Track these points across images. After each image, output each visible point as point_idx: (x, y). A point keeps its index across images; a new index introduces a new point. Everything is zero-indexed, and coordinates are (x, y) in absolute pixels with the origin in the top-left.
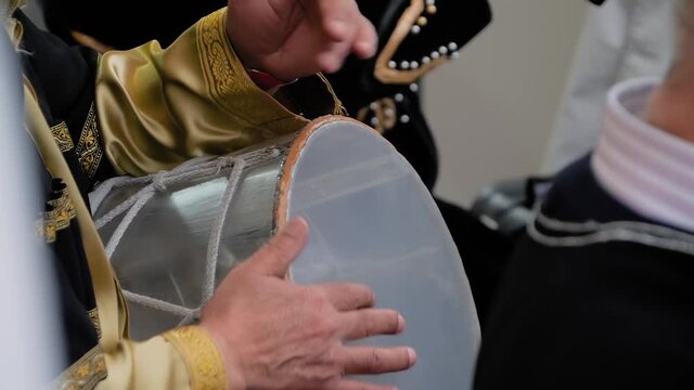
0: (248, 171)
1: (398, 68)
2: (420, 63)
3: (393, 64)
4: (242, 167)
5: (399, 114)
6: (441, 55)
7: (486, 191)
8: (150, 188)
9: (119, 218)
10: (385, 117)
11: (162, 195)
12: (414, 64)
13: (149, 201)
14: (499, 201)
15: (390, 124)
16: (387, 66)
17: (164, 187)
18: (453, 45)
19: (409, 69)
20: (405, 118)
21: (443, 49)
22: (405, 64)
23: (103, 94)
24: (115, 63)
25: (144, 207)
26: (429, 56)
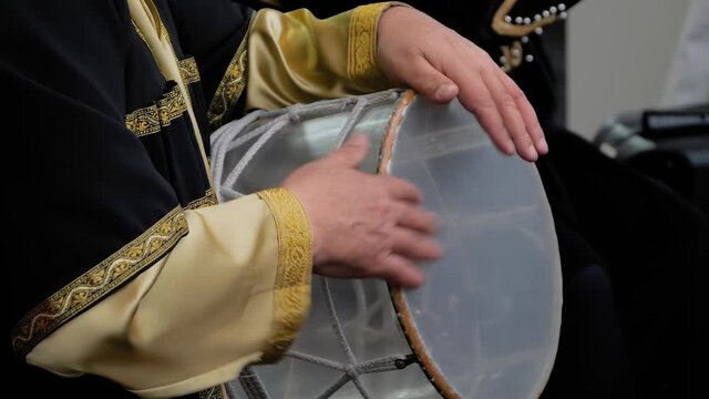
0: (367, 109)
1: (513, 22)
2: (532, 20)
3: (509, 18)
4: (364, 104)
5: (524, 54)
6: (551, 14)
7: (610, 121)
8: (286, 116)
9: (255, 139)
10: (512, 57)
11: (296, 123)
12: (527, 20)
13: (284, 127)
14: (621, 131)
15: (516, 62)
16: (505, 21)
17: (298, 117)
18: (562, 6)
19: (523, 24)
20: (530, 58)
21: (553, 9)
22: (519, 19)
23: (255, 41)
24: (272, 19)
25: (278, 132)
26: (541, 14)
